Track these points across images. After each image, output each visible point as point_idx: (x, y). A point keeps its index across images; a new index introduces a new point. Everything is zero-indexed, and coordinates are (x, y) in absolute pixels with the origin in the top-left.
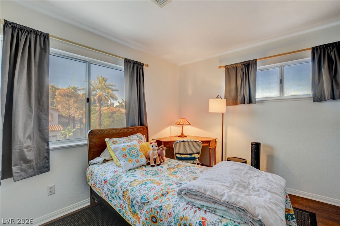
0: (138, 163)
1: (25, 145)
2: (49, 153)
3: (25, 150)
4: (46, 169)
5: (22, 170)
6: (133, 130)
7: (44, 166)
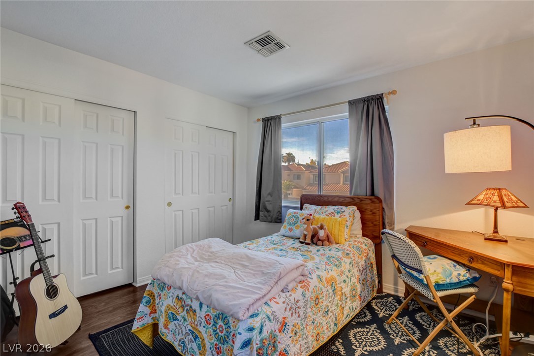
0: (291, 232)
1: (267, 199)
2: (281, 209)
3: (266, 203)
4: (279, 221)
5: (265, 216)
6: (352, 201)
7: (278, 218)
